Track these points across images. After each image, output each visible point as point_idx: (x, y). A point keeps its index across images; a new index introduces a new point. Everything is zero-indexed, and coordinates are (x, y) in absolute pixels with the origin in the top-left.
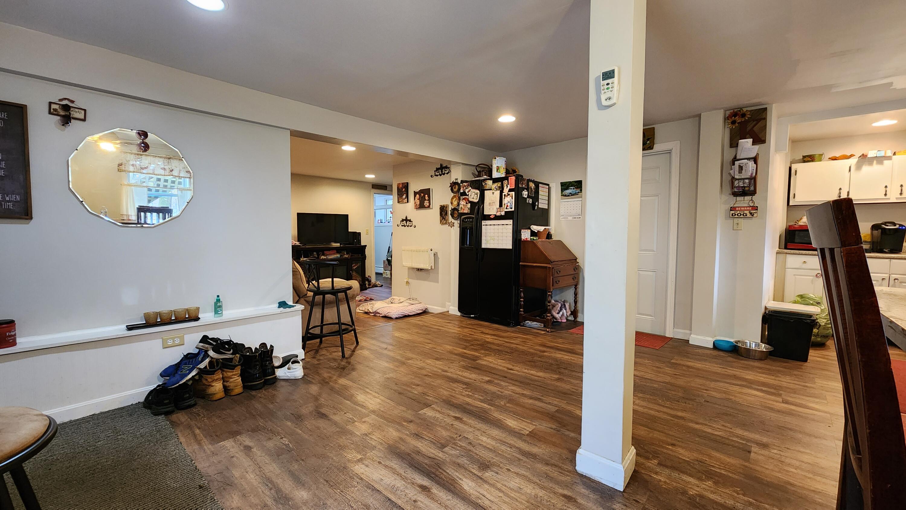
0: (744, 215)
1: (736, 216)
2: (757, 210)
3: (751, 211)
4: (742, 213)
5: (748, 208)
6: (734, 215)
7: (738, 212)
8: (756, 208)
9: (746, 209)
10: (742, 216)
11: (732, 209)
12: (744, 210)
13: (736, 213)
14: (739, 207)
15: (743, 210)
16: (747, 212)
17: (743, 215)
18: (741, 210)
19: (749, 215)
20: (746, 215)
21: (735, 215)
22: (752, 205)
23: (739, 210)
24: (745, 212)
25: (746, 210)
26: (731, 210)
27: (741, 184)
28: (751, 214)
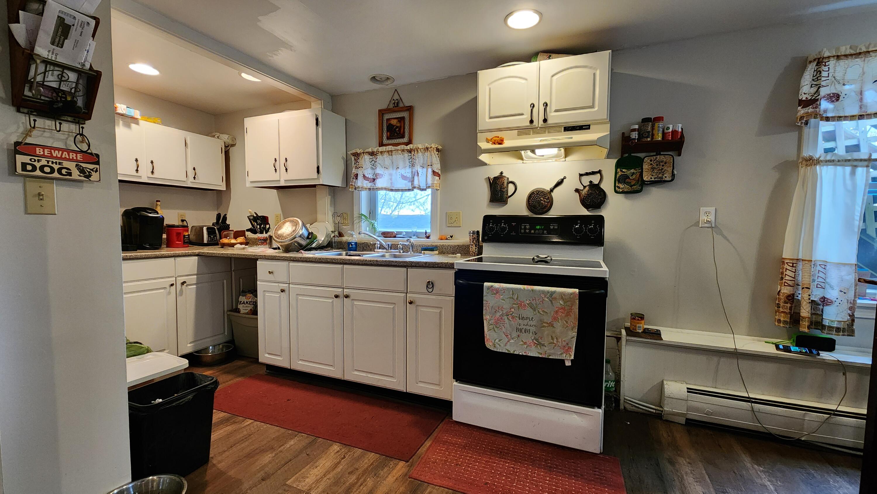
0: (64, 171)
1: (38, 173)
2: (98, 163)
3: (84, 165)
4: (56, 167)
5: (72, 156)
6: (29, 168)
7: (44, 162)
8: (95, 159)
9: (65, 155)
10: (56, 175)
12: (61, 158)
13: (38, 165)
14: (44, 147)
15: (56, 158)
16: (71, 165)
17: (60, 171)
18: (52, 157)
19: (76, 174)
20: (70, 174)
21: (34, 168)
22: (82, 147)
23: (43, 156)
24: (66, 164)
25: (65, 159)
26: (17, 152)
27: (52, 80)
28: (82, 171)
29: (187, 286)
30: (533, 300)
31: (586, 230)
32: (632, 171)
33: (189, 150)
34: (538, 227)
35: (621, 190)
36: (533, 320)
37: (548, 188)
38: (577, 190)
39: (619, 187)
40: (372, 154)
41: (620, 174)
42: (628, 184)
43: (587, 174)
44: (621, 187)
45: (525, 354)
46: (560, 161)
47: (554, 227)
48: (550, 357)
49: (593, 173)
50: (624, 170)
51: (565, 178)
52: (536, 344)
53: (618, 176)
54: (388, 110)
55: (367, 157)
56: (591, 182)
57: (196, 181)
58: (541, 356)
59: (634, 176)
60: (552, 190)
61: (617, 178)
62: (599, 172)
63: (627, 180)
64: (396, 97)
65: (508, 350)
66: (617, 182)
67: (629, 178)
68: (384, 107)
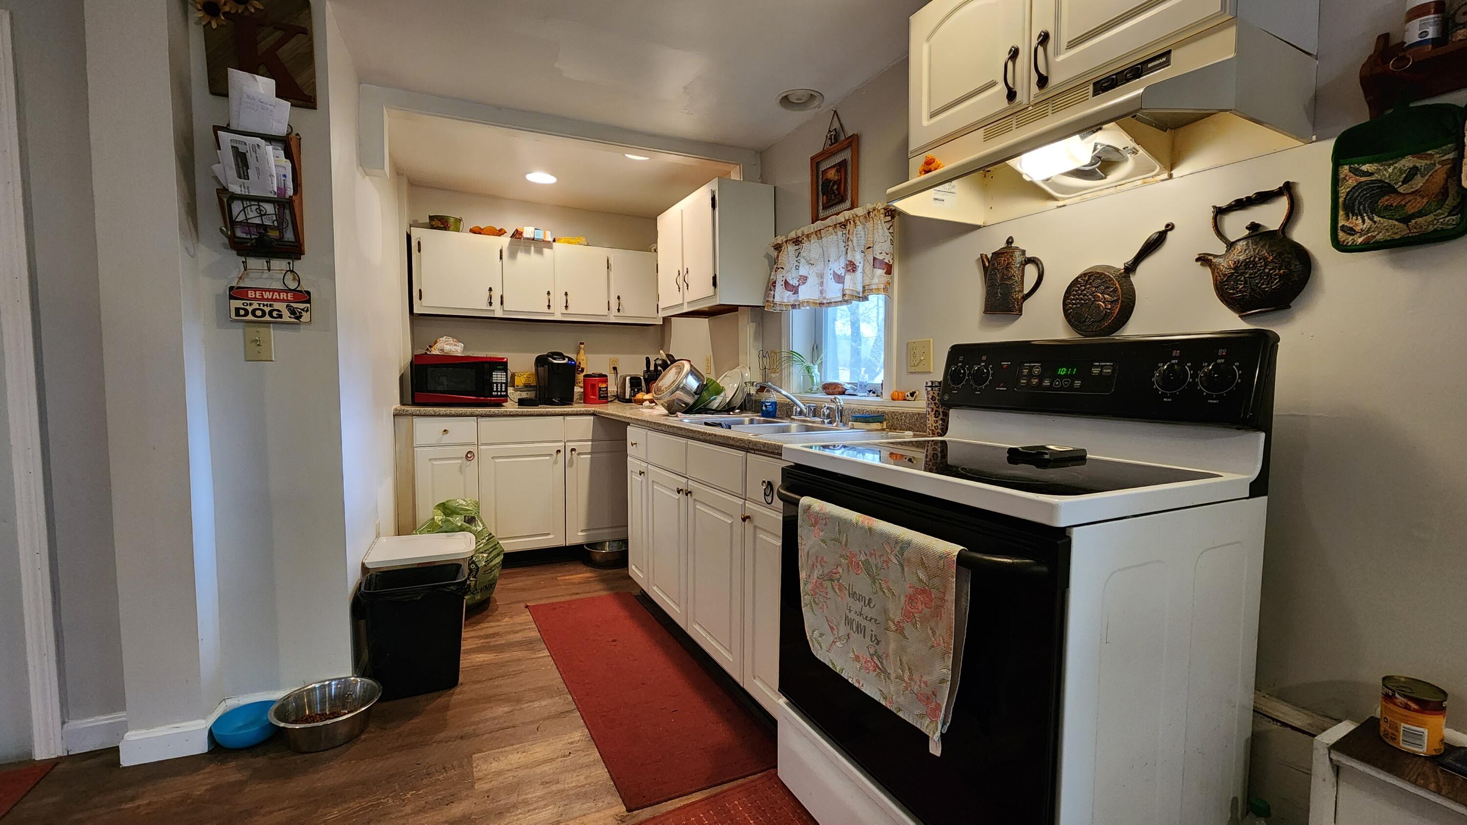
0: (275, 314)
1: (250, 317)
2: (309, 301)
3: (294, 305)
4: (267, 309)
5: (283, 296)
6: (242, 312)
7: (255, 305)
8: (305, 297)
9: (276, 296)
10: (267, 318)
11: (236, 293)
12: (272, 300)
13: (250, 309)
14: (255, 289)
15: (268, 300)
16: (282, 307)
17: (271, 313)
18: (263, 299)
19: (287, 316)
20: (280, 316)
21: (247, 314)
22: (293, 285)
23: (255, 299)
24: (277, 306)
25: (276, 300)
26: (231, 297)
27: (253, 216)
28: (293, 312)
29: (578, 454)
30: (871, 554)
31: (1194, 380)
32: (1407, 162)
33: (612, 274)
34: (1062, 371)
35: (1360, 240)
36: (872, 605)
37: (1119, 264)
38: (1204, 259)
39: (1350, 231)
40: (797, 241)
41: (1352, 182)
42: (1387, 212)
43: (1241, 204)
44: (1357, 229)
45: (857, 685)
46: (1157, 182)
47: (1101, 371)
48: (901, 714)
49: (1263, 198)
50: (1365, 168)
51: (1170, 227)
52: (879, 668)
53: (1343, 191)
54: (825, 155)
55: (791, 248)
56: (1254, 227)
57: (621, 314)
58: (884, 704)
59: (1418, 182)
60: (1131, 268)
61: (1341, 200)
62: (1288, 189)
63: (1384, 201)
64: (836, 125)
65: (833, 664)
66: (1341, 213)
67: (1395, 191)
68: (818, 149)
